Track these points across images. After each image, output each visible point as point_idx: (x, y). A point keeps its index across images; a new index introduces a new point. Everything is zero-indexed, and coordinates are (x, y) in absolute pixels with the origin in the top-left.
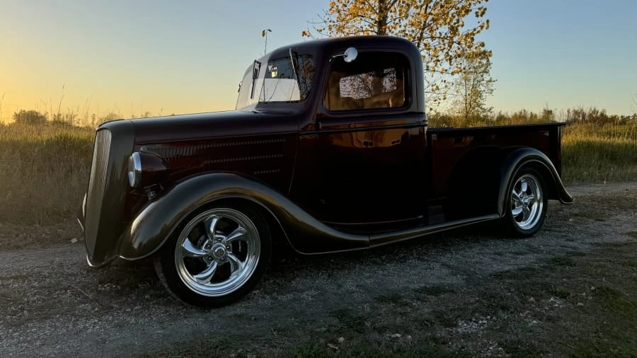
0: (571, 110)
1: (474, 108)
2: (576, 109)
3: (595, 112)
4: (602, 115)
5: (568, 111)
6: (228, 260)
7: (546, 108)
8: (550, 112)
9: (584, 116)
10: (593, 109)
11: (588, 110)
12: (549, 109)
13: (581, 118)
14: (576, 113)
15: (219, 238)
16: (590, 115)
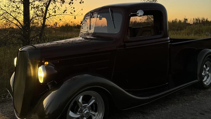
0: (195, 18)
1: (150, 19)
2: (197, 18)
3: (204, 19)
4: (206, 20)
5: (194, 19)
6: (90, 114)
7: (185, 18)
8: (186, 20)
9: (200, 21)
10: (203, 18)
11: (201, 18)
12: (186, 18)
13: (198, 22)
14: (197, 20)
15: (85, 106)
16: (202, 21)
